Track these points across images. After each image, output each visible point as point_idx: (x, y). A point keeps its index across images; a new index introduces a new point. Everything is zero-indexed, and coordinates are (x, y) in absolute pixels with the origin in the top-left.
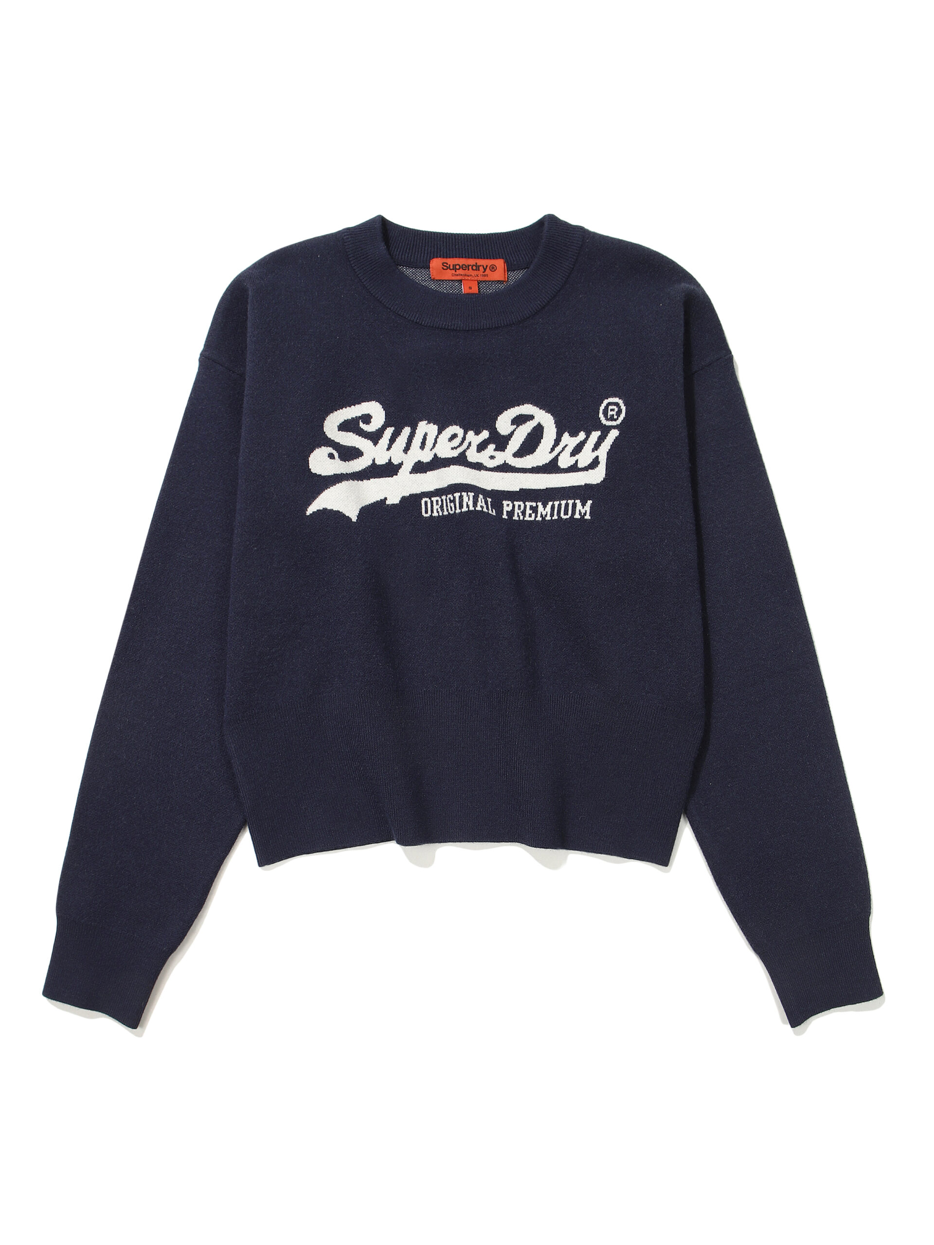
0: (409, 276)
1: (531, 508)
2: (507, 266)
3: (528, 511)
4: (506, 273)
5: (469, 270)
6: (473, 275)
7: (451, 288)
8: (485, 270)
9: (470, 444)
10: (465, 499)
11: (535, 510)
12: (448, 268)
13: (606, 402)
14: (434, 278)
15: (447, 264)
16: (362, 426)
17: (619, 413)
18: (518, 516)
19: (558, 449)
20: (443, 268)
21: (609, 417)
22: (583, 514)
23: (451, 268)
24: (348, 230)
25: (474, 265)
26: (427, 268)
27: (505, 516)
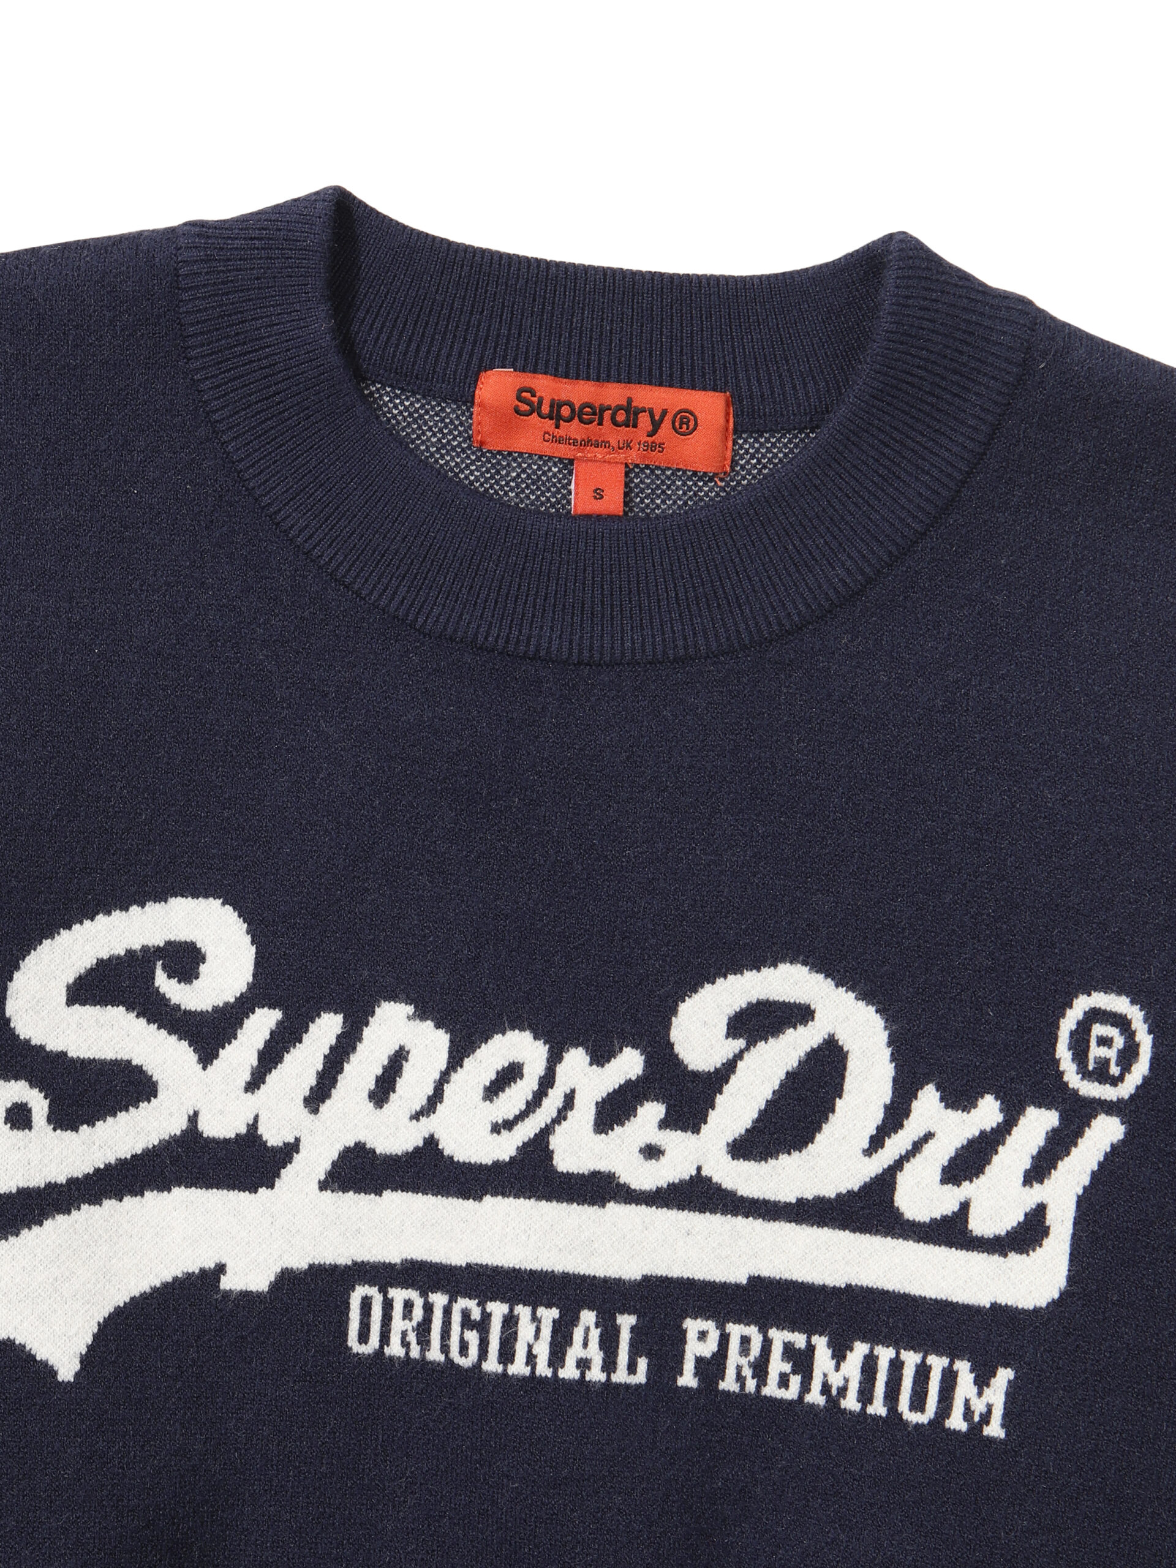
0: (398, 423)
1: (789, 1351)
2: (736, 416)
3: (777, 1365)
4: (730, 443)
5: (600, 424)
6: (614, 443)
7: (533, 483)
8: (656, 426)
9: (569, 1100)
10: (525, 1331)
11: (802, 1361)
12: (535, 409)
13: (1082, 1004)
14: (482, 443)
15: (534, 395)
16: (164, 984)
17: (1128, 1056)
18: (740, 1379)
19: (897, 1144)
20: (517, 411)
21: (1091, 1068)
22: (977, 1418)
23: (545, 409)
24: (199, 230)
25: (620, 408)
26: (464, 404)
27: (688, 1379)
